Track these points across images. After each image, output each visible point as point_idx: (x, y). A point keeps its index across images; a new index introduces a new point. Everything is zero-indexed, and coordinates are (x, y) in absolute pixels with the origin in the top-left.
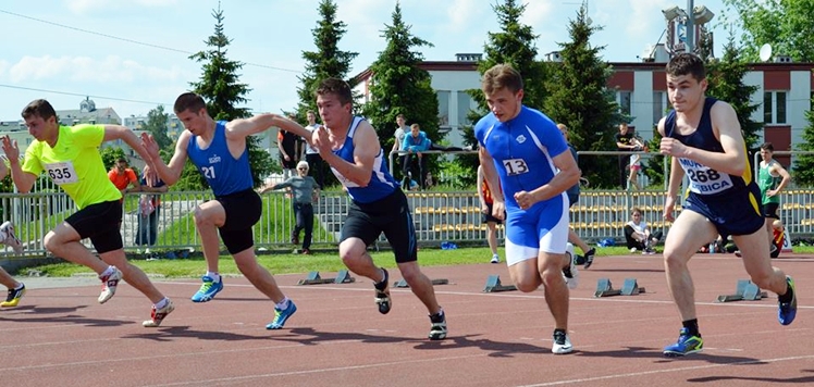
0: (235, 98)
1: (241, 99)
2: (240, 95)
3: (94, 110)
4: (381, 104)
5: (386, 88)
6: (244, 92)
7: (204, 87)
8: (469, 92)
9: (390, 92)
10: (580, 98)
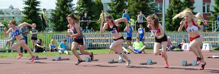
0: (36, 5)
1: (38, 6)
2: (38, 4)
3: (13, 9)
4: (81, 7)
5: (82, 2)
6: (39, 3)
7: (27, 2)
8: (107, 3)
9: (83, 4)
10: (141, 5)
